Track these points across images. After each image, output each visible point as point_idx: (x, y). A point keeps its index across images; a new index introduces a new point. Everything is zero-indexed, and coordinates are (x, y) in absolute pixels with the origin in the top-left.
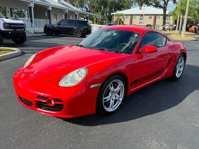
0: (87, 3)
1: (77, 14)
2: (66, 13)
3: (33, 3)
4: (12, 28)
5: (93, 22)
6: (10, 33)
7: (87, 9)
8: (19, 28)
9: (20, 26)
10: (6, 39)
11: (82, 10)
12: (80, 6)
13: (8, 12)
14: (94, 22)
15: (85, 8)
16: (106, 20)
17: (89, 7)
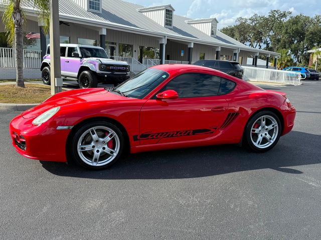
0: (269, 35)
1: (237, 52)
2: (217, 52)
3: (166, 38)
4: (109, 70)
5: (275, 66)
6: (106, 76)
7: (268, 44)
8: (120, 71)
9: (122, 68)
10: (103, 84)
11: (260, 45)
12: (256, 40)
13: (135, 51)
14: (278, 66)
15: (264, 43)
16: (300, 62)
17: (271, 41)
